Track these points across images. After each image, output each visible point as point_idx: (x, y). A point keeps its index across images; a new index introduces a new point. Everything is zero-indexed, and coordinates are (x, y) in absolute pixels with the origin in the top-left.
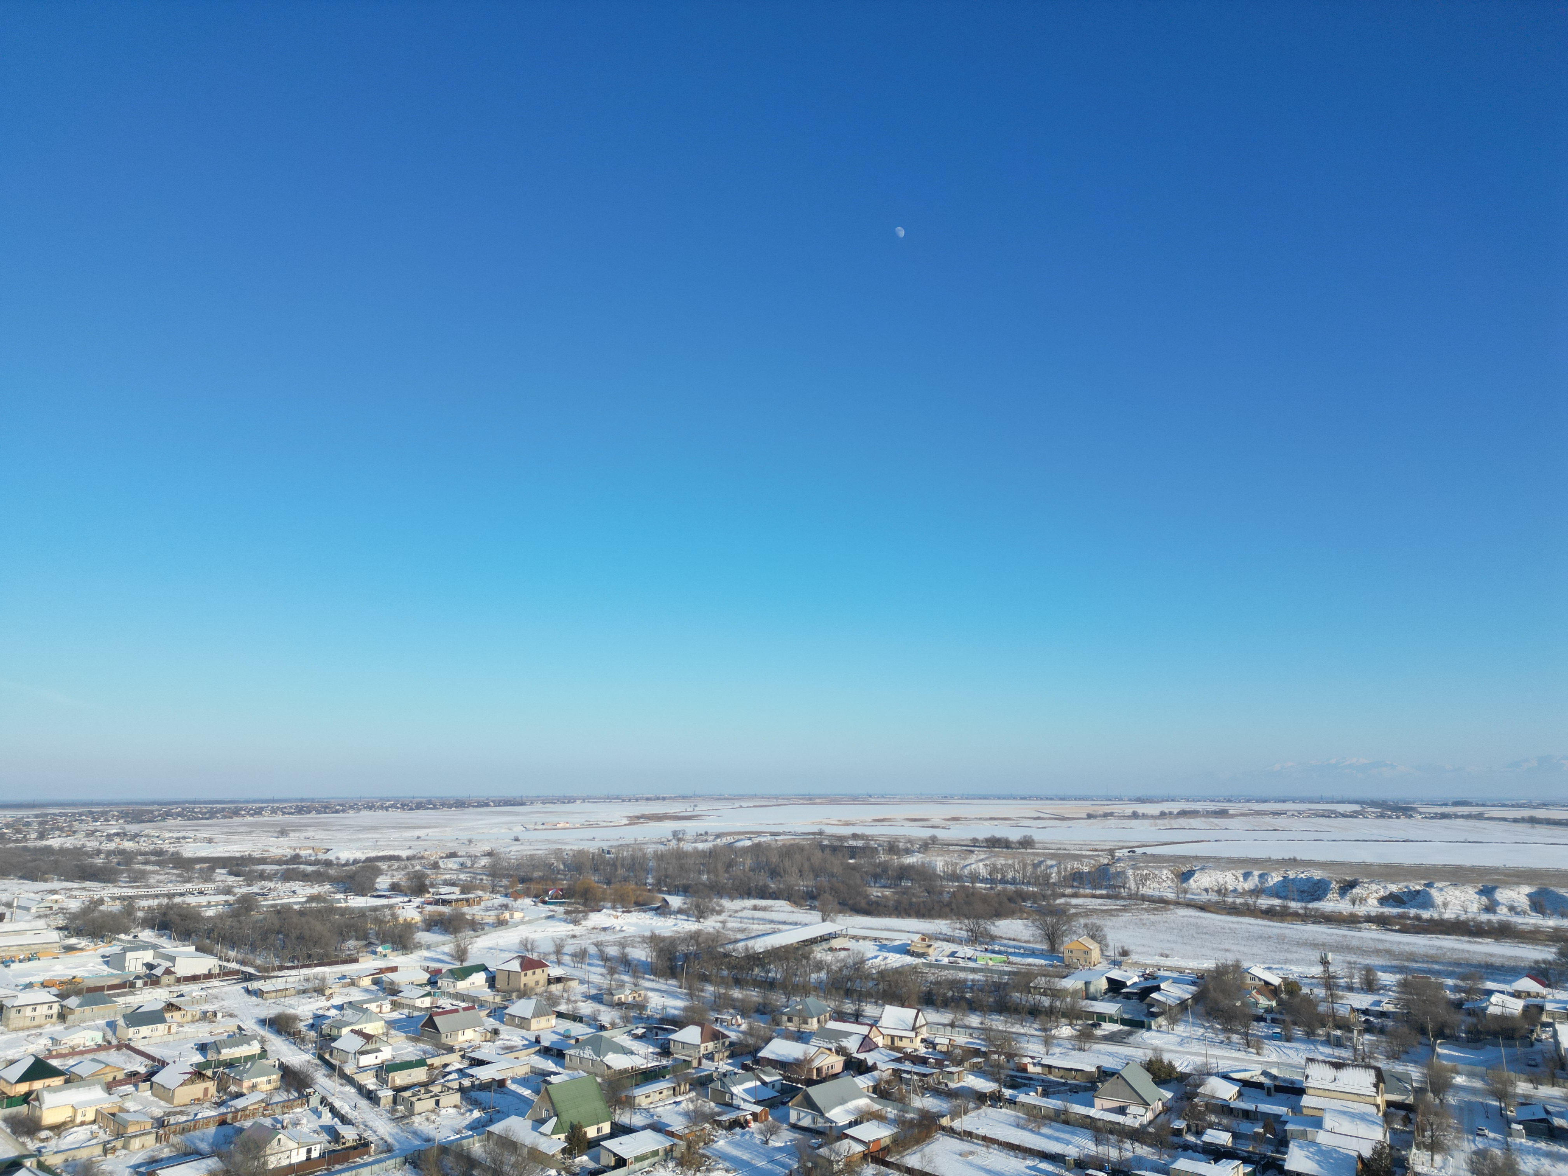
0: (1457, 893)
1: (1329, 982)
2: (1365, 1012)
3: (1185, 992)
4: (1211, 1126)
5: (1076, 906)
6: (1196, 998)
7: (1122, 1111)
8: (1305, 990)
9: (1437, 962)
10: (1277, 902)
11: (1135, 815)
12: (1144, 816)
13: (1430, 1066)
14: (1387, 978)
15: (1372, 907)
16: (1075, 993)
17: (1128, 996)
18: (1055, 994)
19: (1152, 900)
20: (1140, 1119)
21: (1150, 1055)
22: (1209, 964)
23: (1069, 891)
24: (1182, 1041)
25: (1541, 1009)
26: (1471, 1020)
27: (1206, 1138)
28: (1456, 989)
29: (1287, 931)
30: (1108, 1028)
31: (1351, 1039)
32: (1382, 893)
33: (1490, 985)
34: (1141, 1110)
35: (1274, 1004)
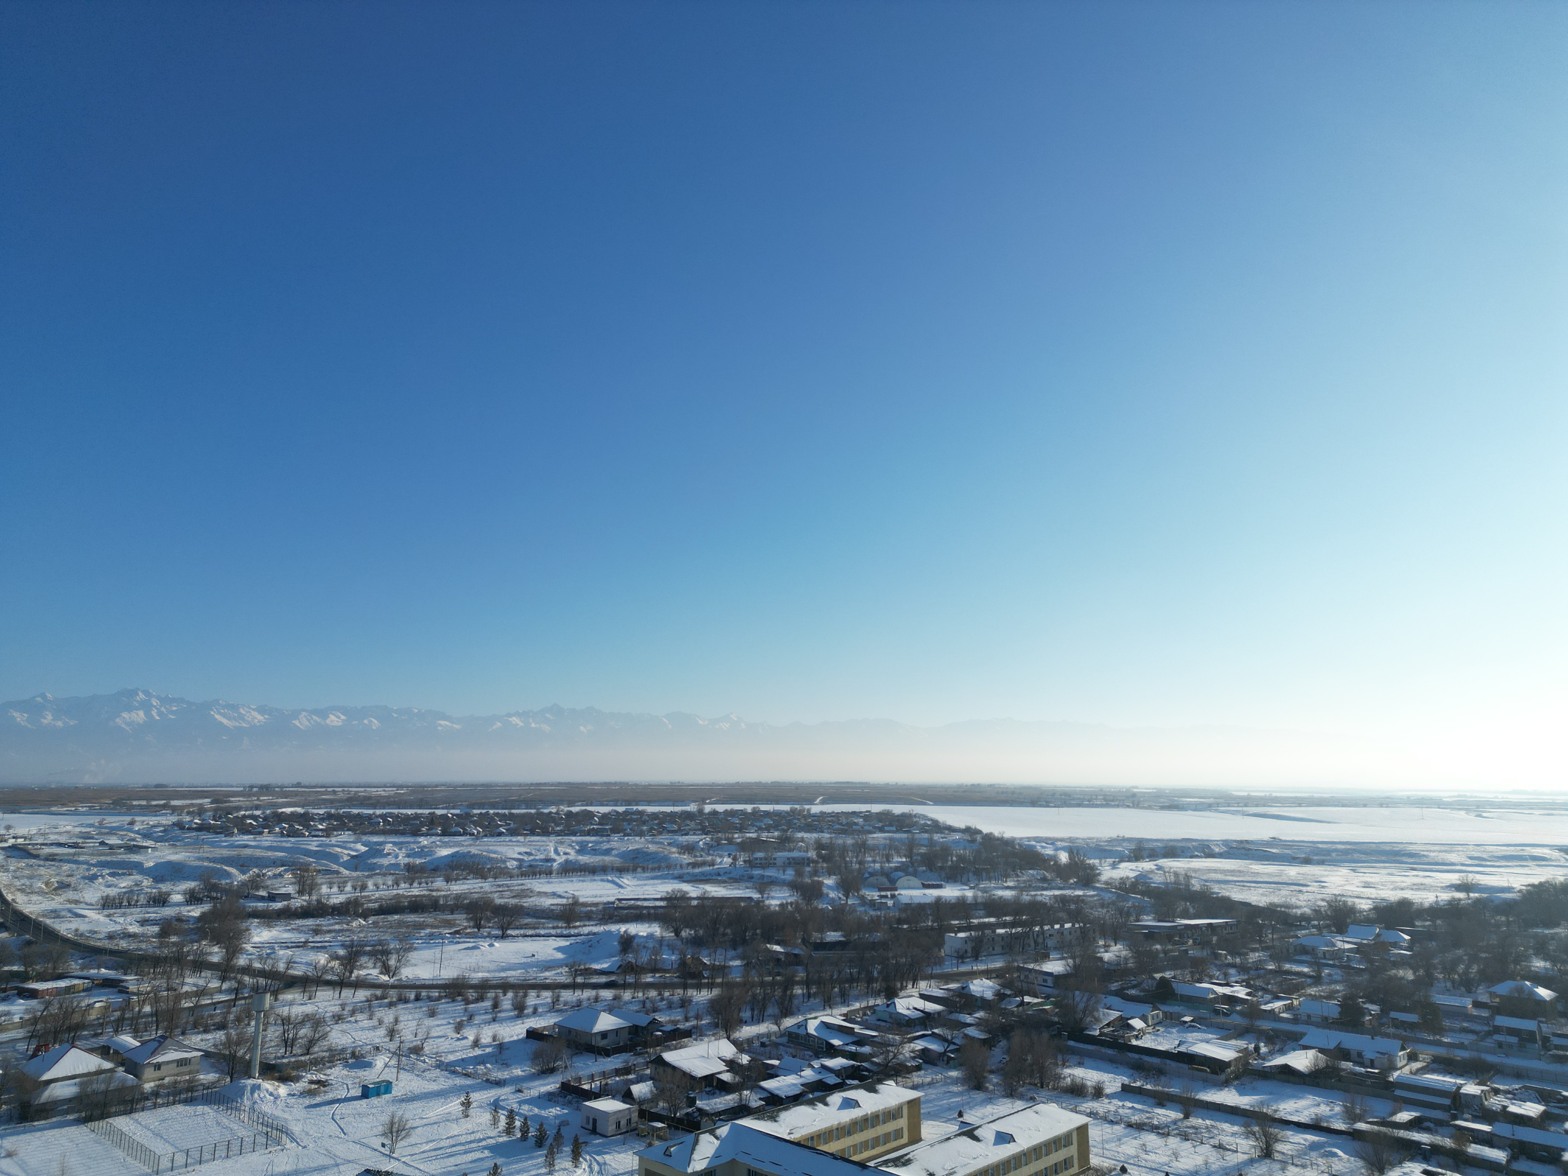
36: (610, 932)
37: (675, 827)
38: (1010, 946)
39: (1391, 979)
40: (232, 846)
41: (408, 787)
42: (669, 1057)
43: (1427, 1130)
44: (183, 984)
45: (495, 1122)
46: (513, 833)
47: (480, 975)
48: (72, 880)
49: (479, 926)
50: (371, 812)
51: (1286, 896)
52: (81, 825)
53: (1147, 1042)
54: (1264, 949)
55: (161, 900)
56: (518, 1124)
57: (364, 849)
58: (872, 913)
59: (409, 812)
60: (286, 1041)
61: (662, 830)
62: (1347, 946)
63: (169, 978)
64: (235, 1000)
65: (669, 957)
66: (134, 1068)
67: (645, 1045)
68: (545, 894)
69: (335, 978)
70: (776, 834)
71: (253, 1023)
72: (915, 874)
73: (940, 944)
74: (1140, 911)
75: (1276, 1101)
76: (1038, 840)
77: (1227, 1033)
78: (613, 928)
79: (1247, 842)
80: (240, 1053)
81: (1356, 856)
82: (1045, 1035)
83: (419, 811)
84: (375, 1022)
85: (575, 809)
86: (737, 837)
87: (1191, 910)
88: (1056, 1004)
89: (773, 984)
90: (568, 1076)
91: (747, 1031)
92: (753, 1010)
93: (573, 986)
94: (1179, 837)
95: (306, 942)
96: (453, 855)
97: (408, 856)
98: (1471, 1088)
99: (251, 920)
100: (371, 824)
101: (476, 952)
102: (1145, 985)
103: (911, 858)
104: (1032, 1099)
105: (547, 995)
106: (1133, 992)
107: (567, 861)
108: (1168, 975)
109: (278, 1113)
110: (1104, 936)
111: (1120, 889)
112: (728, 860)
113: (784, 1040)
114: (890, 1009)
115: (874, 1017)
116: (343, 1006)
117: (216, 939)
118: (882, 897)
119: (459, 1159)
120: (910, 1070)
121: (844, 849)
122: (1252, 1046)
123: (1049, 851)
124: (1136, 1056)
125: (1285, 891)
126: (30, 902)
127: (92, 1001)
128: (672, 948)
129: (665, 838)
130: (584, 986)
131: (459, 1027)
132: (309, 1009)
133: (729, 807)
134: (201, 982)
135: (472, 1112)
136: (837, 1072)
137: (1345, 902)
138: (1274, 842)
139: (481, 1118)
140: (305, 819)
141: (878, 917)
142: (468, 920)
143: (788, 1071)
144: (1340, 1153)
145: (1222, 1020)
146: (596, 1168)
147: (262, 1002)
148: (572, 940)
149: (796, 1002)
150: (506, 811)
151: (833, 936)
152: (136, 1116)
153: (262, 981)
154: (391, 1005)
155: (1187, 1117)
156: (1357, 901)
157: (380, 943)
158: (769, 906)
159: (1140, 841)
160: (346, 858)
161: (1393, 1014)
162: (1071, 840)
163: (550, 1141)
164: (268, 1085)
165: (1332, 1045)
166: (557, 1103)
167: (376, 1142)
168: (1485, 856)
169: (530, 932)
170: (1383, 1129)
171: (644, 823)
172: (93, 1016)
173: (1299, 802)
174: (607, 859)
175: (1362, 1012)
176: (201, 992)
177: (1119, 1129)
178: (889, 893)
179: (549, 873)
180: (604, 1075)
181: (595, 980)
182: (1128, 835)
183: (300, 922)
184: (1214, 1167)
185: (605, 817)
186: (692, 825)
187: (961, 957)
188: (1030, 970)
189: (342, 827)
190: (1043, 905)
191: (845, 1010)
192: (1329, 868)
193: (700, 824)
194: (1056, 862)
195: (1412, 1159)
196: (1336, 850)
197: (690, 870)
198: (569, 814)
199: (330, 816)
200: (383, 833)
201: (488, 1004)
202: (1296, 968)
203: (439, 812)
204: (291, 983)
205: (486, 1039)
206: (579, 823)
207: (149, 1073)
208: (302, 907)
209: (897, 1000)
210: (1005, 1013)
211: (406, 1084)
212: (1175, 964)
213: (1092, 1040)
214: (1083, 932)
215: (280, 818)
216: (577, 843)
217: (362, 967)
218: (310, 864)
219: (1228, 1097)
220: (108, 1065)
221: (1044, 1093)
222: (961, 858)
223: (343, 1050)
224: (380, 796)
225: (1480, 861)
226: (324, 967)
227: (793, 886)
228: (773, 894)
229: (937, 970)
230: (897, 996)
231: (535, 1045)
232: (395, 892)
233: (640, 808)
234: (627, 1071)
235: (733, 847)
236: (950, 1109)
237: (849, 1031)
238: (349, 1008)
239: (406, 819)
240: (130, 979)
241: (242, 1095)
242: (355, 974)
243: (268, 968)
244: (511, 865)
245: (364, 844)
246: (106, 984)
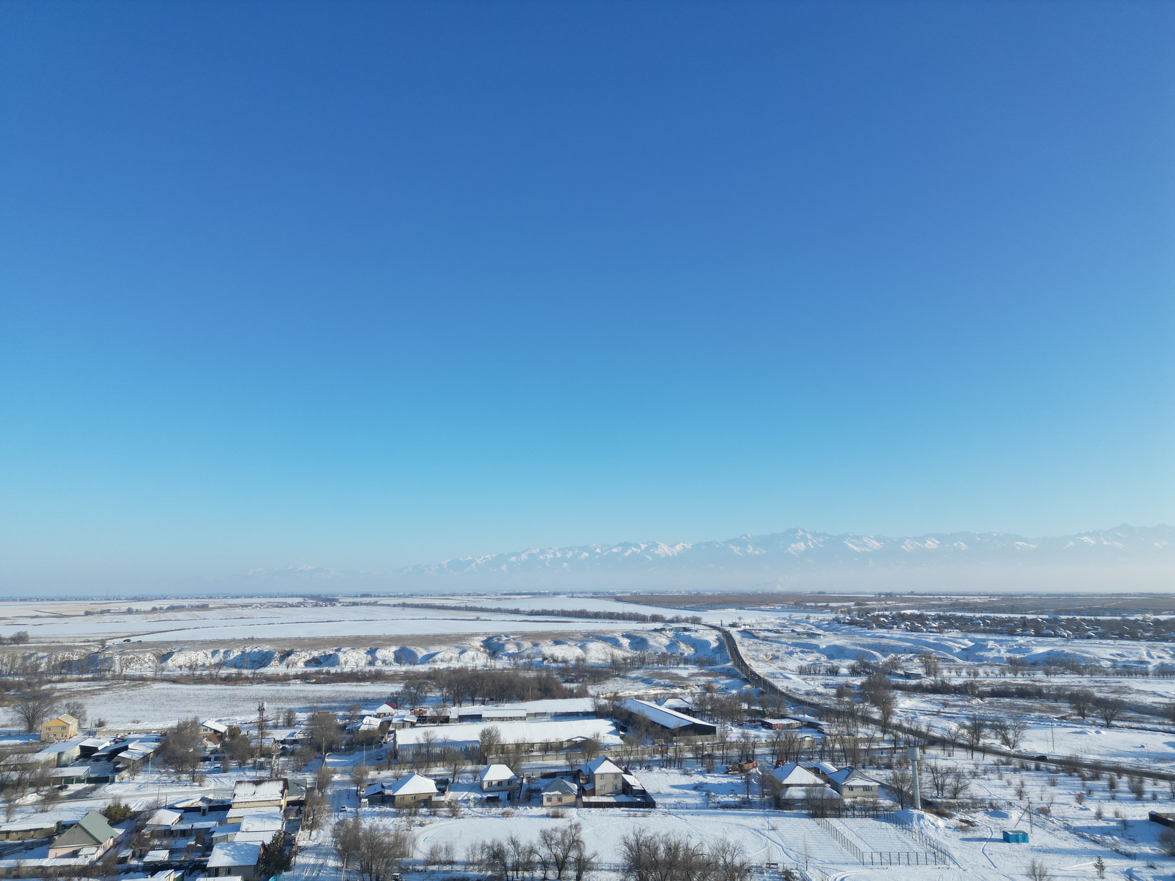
0: (354, 654)
1: (262, 725)
2: (283, 742)
3: (148, 748)
4: (153, 848)
5: (61, 690)
6: (157, 752)
7: (75, 854)
8: (244, 733)
9: (335, 702)
10: (234, 671)
11: (130, 611)
12: (138, 612)
13: (319, 773)
14: (301, 717)
15: (300, 668)
16: (47, 764)
17: (98, 759)
18: (25, 767)
19: (132, 679)
20: (90, 858)
21: (109, 802)
22: (173, 724)
23: (56, 677)
24: (140, 787)
25: (390, 722)
26: (349, 736)
27: (147, 859)
28: (344, 717)
29: (237, 692)
30: (74, 788)
31: (270, 763)
32: (308, 658)
33: (364, 712)
34: (93, 849)
35: (219, 746)
40: (873, 636)
41: (999, 595)
44: (858, 732)
46: (1102, 636)
47: (1092, 757)
48: (779, 654)
49: (1083, 715)
50: (971, 615)
52: (779, 618)
55: (834, 672)
57: (971, 644)
59: (1004, 616)
60: (937, 785)
63: (848, 727)
64: (895, 748)
66: (836, 787)
68: (1145, 692)
69: (966, 743)
71: (910, 768)
80: (905, 789)
83: (1012, 616)
84: (1004, 782)
85: (1162, 618)
95: (939, 712)
96: (1049, 653)
97: (1009, 651)
99: (895, 691)
100: (973, 624)
101: (1084, 736)
105: (1165, 785)
107: (1162, 664)
109: (940, 839)
116: (976, 765)
117: (875, 702)
126: (758, 667)
127: (803, 736)
131: (1080, 799)
132: (950, 764)
134: (870, 732)
135: (1106, 875)
140: (921, 619)
142: (1072, 708)
147: (914, 754)
150: (1092, 618)
152: (843, 820)
153: (911, 737)
154: (1015, 770)
157: (997, 719)
160: (958, 650)
164: (929, 817)
172: (806, 746)
176: (870, 740)
179: (1145, 674)
183: (931, 696)
189: (951, 626)
198: (1157, 622)
199: (939, 618)
200: (984, 632)
201: (1104, 783)
203: (1030, 617)
204: (934, 742)
205: (1108, 814)
206: (1168, 630)
207: (846, 792)
208: (931, 685)
211: (1039, 837)
215: (904, 618)
217: (985, 737)
218: (931, 653)
220: (820, 781)
223: (982, 800)
224: (977, 602)
226: (956, 733)
231: (1160, 828)
232: (1003, 680)
238: (981, 768)
239: (1002, 622)
240: (824, 724)
241: (912, 821)
242: (982, 742)
243: (914, 728)
244: (1105, 664)
245: (970, 640)
246: (811, 725)
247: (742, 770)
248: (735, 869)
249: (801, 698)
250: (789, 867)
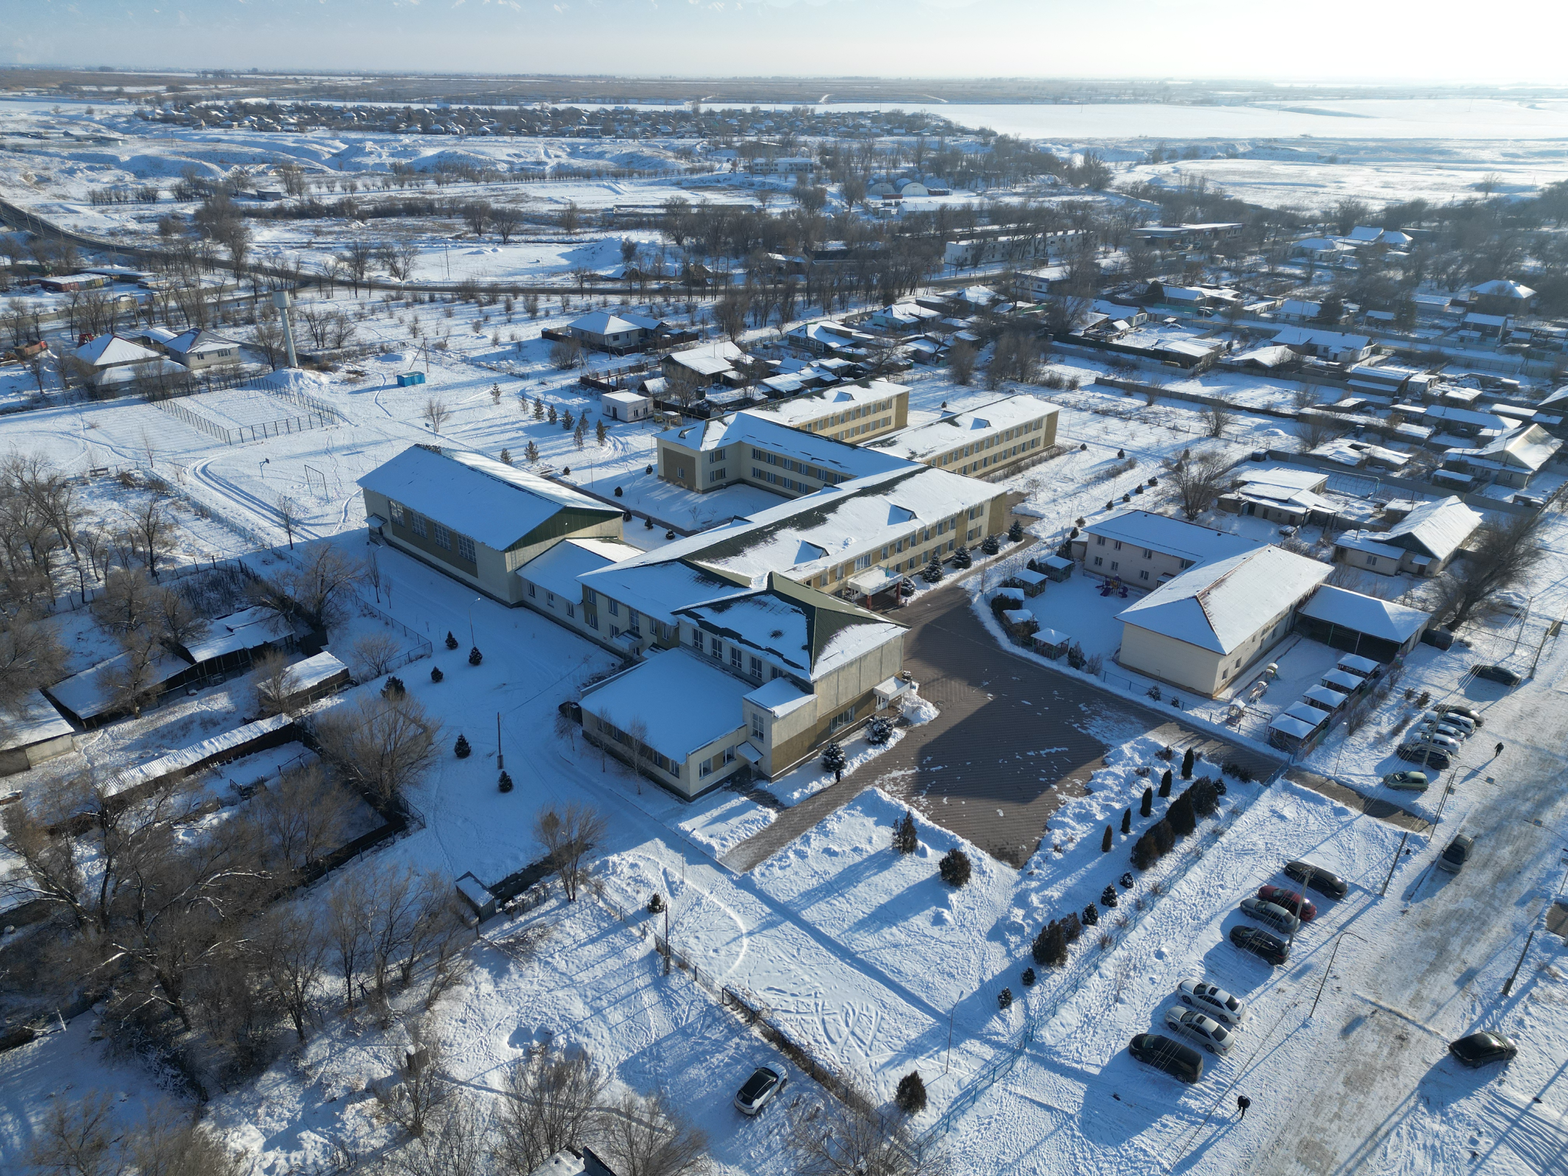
36: (611, 239)
37: (670, 129)
38: (1010, 253)
39: (1379, 279)
40: (204, 140)
41: (375, 76)
42: (678, 356)
43: (1368, 413)
44: (200, 281)
45: (525, 408)
46: (498, 132)
47: (489, 279)
48: (51, 174)
49: (479, 232)
50: (340, 104)
51: (1300, 198)
52: (35, 113)
53: (1128, 341)
54: (1262, 252)
55: (150, 197)
56: (545, 410)
57: (344, 147)
58: (875, 221)
59: (383, 105)
60: (316, 336)
61: (656, 132)
62: (1347, 248)
63: (184, 275)
64: (256, 297)
65: (673, 265)
66: (178, 357)
67: (655, 346)
68: (541, 199)
69: (347, 279)
70: (778, 137)
71: (279, 319)
72: (922, 181)
73: (940, 252)
74: (1147, 216)
75: (1235, 390)
76: (1054, 142)
77: (1204, 331)
78: (615, 235)
79: (1276, 140)
80: (275, 345)
81: (1385, 154)
82: (1032, 337)
83: (394, 105)
84: (395, 321)
85: (561, 107)
86: (737, 141)
87: (1199, 215)
88: (1046, 309)
89: (775, 292)
90: (586, 372)
91: (750, 336)
92: (755, 316)
93: (581, 292)
94: (1205, 136)
95: (310, 243)
96: (440, 156)
97: (392, 155)
98: (1420, 377)
99: (247, 219)
100: (344, 118)
101: (480, 256)
102: (1136, 290)
103: (919, 162)
104: (1012, 392)
105: (557, 300)
106: (1123, 296)
107: (559, 165)
108: (1161, 279)
109: (325, 397)
110: (1105, 242)
111: (1131, 193)
112: (727, 166)
113: (786, 343)
114: (887, 315)
115: (871, 322)
116: (362, 305)
117: (220, 237)
118: (886, 205)
119: (497, 438)
120: (901, 369)
121: (849, 154)
122: (1225, 344)
123: (1064, 155)
124: (1115, 354)
125: (1300, 193)
126: (15, 196)
127: (116, 295)
128: (675, 256)
129: (659, 141)
130: (591, 292)
131: (477, 327)
132: (330, 307)
133: (726, 106)
134: (217, 279)
135: (501, 400)
136: (834, 371)
137: (1358, 204)
138: (1305, 140)
139: (511, 407)
140: (272, 111)
141: (881, 226)
142: (468, 224)
143: (788, 370)
144: (1281, 432)
145: (1203, 320)
146: (620, 446)
147: (282, 299)
148: (574, 247)
149: (797, 308)
150: (487, 107)
151: (834, 245)
152: (195, 397)
153: (277, 280)
154: (407, 305)
155: (1150, 404)
156: (1371, 201)
157: (383, 245)
158: (770, 215)
159: (1163, 141)
160: (327, 156)
161: (1370, 313)
162: (1090, 141)
163: (576, 425)
164: (309, 374)
165: (1302, 342)
166: (578, 395)
167: (421, 423)
168: (1520, 152)
169: (532, 238)
170: (1327, 413)
171: (636, 123)
172: (123, 309)
173: (1342, 95)
174: (601, 163)
175: (1340, 311)
176: (220, 289)
177: (1086, 415)
178: (893, 201)
179: (542, 177)
180: (619, 371)
181: (601, 286)
182: (1150, 135)
183: (298, 223)
184: (1164, 445)
185: (593, 116)
186: (688, 126)
187: (960, 265)
188: (1026, 277)
189: (315, 121)
190: (1049, 211)
191: (843, 316)
192: (1352, 167)
193: (696, 125)
194: (1070, 166)
195: (1344, 436)
196: (1365, 148)
197: (688, 176)
198: (555, 112)
199: (298, 109)
200: (359, 129)
201: (501, 306)
202: (1288, 270)
203: (415, 107)
204: (306, 282)
205: (504, 338)
206: (566, 122)
207: (193, 361)
208: (295, 207)
209: (894, 307)
210: (997, 317)
211: (436, 375)
212: (1170, 268)
213: (1077, 341)
214: (1086, 239)
215: (247, 110)
216: (568, 145)
217: (371, 269)
218: (291, 162)
219: (1193, 387)
220: (153, 354)
221: (1023, 386)
222: (971, 163)
223: (372, 345)
224: (347, 86)
225: (1513, 158)
226: (335, 268)
227: (796, 194)
228: (774, 202)
229: (935, 278)
230: (894, 302)
231: (551, 345)
232: (387, 194)
233: (631, 107)
234: (640, 368)
235: (732, 152)
236: (935, 401)
237: (847, 335)
238: (368, 307)
239: (382, 114)
240: (146, 275)
241: (288, 382)
242: (366, 275)
243: (278, 267)
244: (502, 167)
245: (344, 141)
246: (124, 279)
247: (22, 357)
248: (43, 488)
249: (103, 240)
250: (125, 469)
